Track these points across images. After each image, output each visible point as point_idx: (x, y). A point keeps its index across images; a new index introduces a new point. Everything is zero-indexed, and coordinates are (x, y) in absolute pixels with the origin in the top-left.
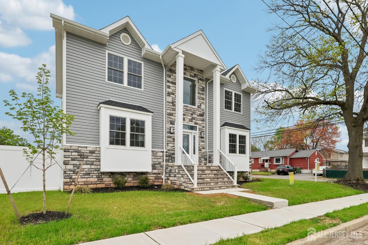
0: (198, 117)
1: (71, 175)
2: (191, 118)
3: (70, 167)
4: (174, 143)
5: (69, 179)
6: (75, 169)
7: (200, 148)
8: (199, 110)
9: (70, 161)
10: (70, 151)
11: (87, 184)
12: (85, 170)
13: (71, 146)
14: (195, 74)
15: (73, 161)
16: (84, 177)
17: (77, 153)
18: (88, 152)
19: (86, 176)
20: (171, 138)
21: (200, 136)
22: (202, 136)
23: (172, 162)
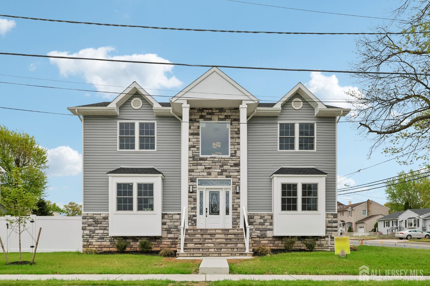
0: (232, 168)
1: (88, 239)
2: (220, 171)
3: (87, 232)
4: (195, 203)
5: (86, 243)
6: (91, 234)
7: (235, 206)
8: (233, 159)
9: (86, 227)
10: (87, 218)
11: (101, 247)
12: (99, 235)
13: (87, 214)
14: (226, 116)
15: (89, 227)
16: (98, 240)
17: (92, 220)
18: (102, 218)
19: (100, 240)
20: (192, 198)
21: (236, 192)
22: (238, 191)
23: (193, 226)
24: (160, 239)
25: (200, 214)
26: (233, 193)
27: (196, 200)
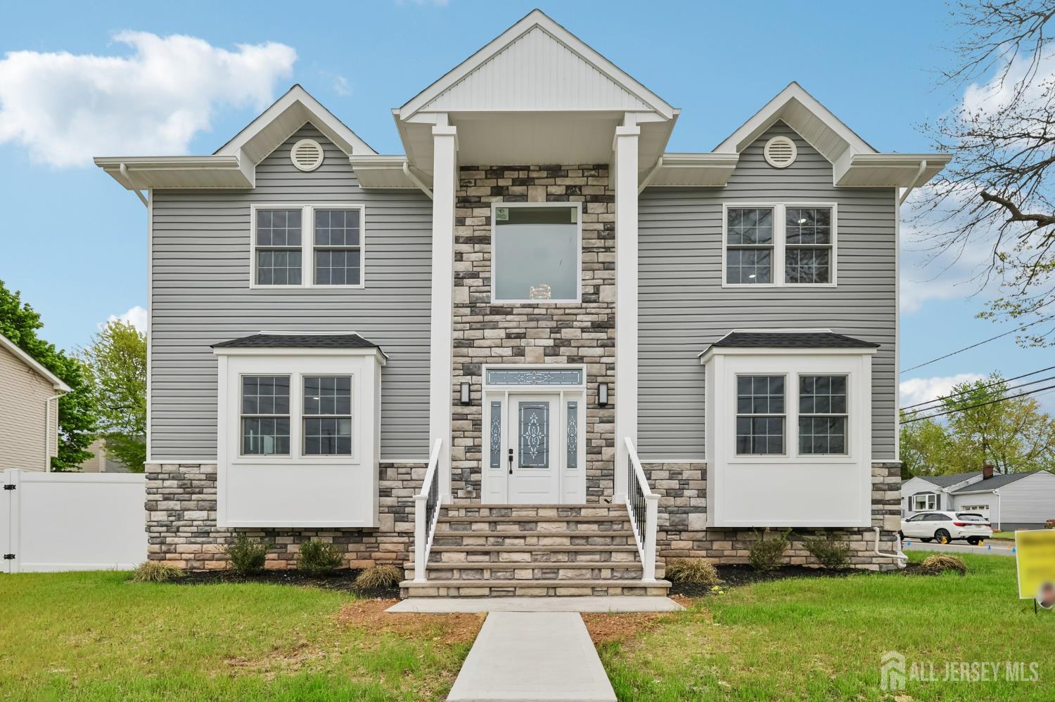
0: (585, 335)
1: (163, 534)
2: (551, 342)
3: (160, 516)
4: (476, 434)
5: (158, 546)
6: (172, 522)
7: (594, 443)
8: (588, 311)
9: (158, 502)
10: (161, 476)
11: (201, 558)
12: (195, 523)
13: (162, 465)
14: (568, 187)
15: (166, 502)
16: (193, 540)
17: (176, 482)
18: (203, 477)
19: (199, 539)
20: (467, 419)
21: (597, 402)
22: (603, 400)
23: (470, 498)
24: (374, 534)
25: (492, 467)
26: (590, 406)
27: (481, 425)
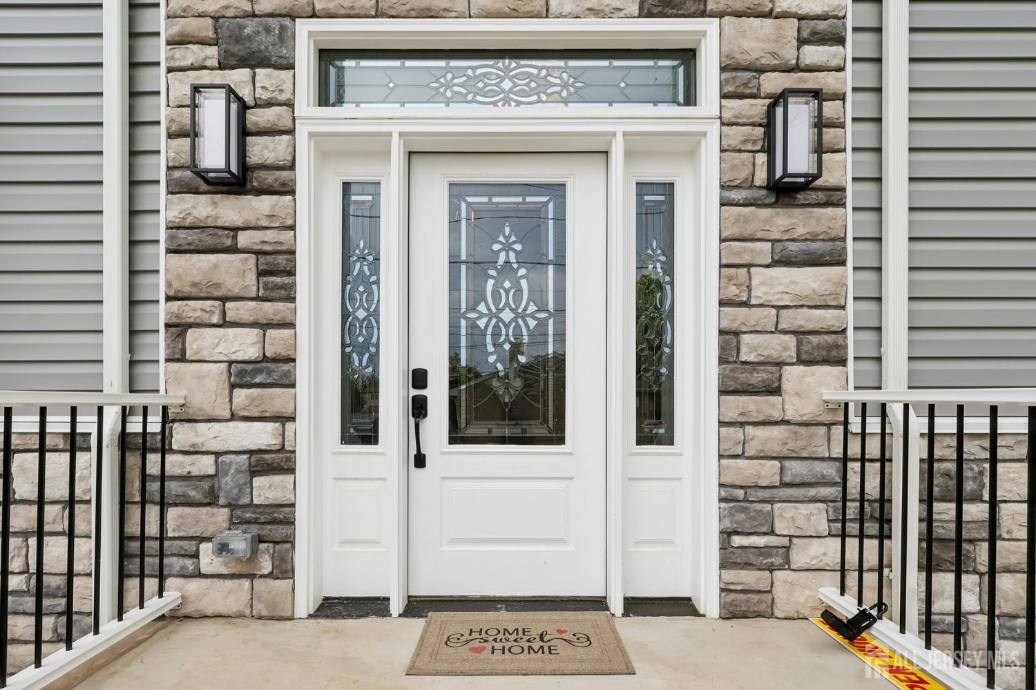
20: (233, 250)
21: (760, 177)
23: (251, 577)
25: (346, 439)
26: (734, 195)
27: (291, 273)
